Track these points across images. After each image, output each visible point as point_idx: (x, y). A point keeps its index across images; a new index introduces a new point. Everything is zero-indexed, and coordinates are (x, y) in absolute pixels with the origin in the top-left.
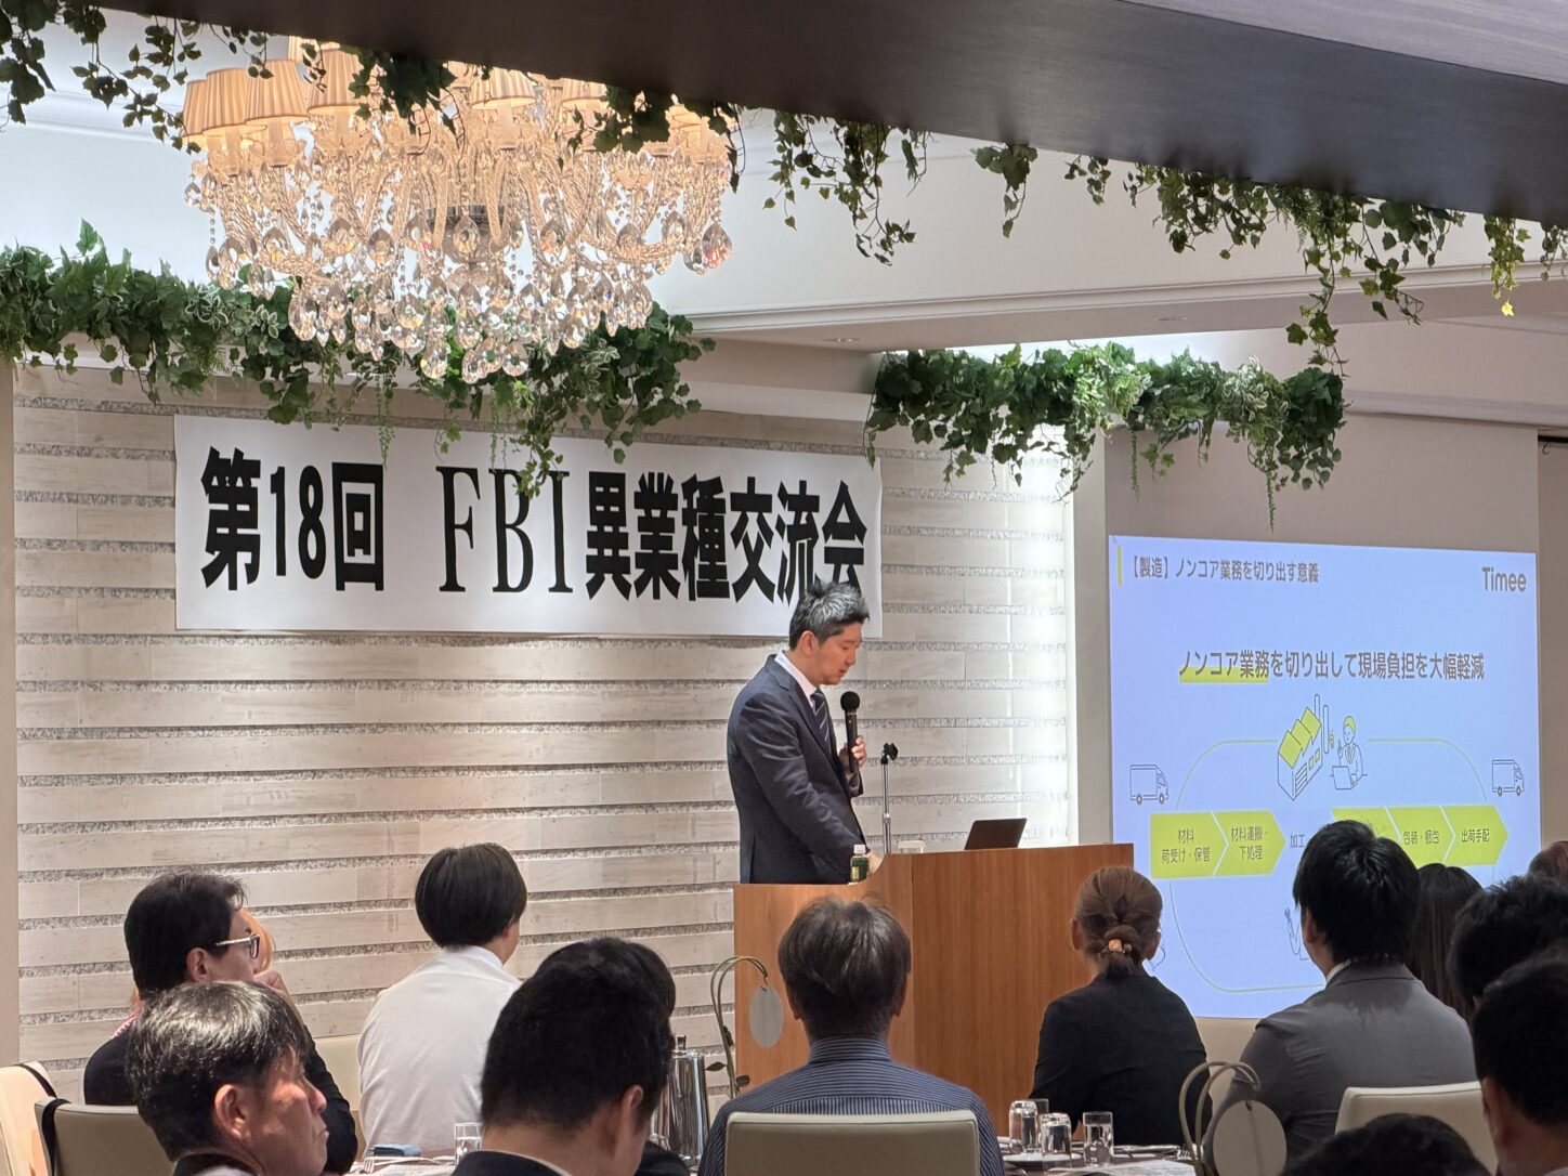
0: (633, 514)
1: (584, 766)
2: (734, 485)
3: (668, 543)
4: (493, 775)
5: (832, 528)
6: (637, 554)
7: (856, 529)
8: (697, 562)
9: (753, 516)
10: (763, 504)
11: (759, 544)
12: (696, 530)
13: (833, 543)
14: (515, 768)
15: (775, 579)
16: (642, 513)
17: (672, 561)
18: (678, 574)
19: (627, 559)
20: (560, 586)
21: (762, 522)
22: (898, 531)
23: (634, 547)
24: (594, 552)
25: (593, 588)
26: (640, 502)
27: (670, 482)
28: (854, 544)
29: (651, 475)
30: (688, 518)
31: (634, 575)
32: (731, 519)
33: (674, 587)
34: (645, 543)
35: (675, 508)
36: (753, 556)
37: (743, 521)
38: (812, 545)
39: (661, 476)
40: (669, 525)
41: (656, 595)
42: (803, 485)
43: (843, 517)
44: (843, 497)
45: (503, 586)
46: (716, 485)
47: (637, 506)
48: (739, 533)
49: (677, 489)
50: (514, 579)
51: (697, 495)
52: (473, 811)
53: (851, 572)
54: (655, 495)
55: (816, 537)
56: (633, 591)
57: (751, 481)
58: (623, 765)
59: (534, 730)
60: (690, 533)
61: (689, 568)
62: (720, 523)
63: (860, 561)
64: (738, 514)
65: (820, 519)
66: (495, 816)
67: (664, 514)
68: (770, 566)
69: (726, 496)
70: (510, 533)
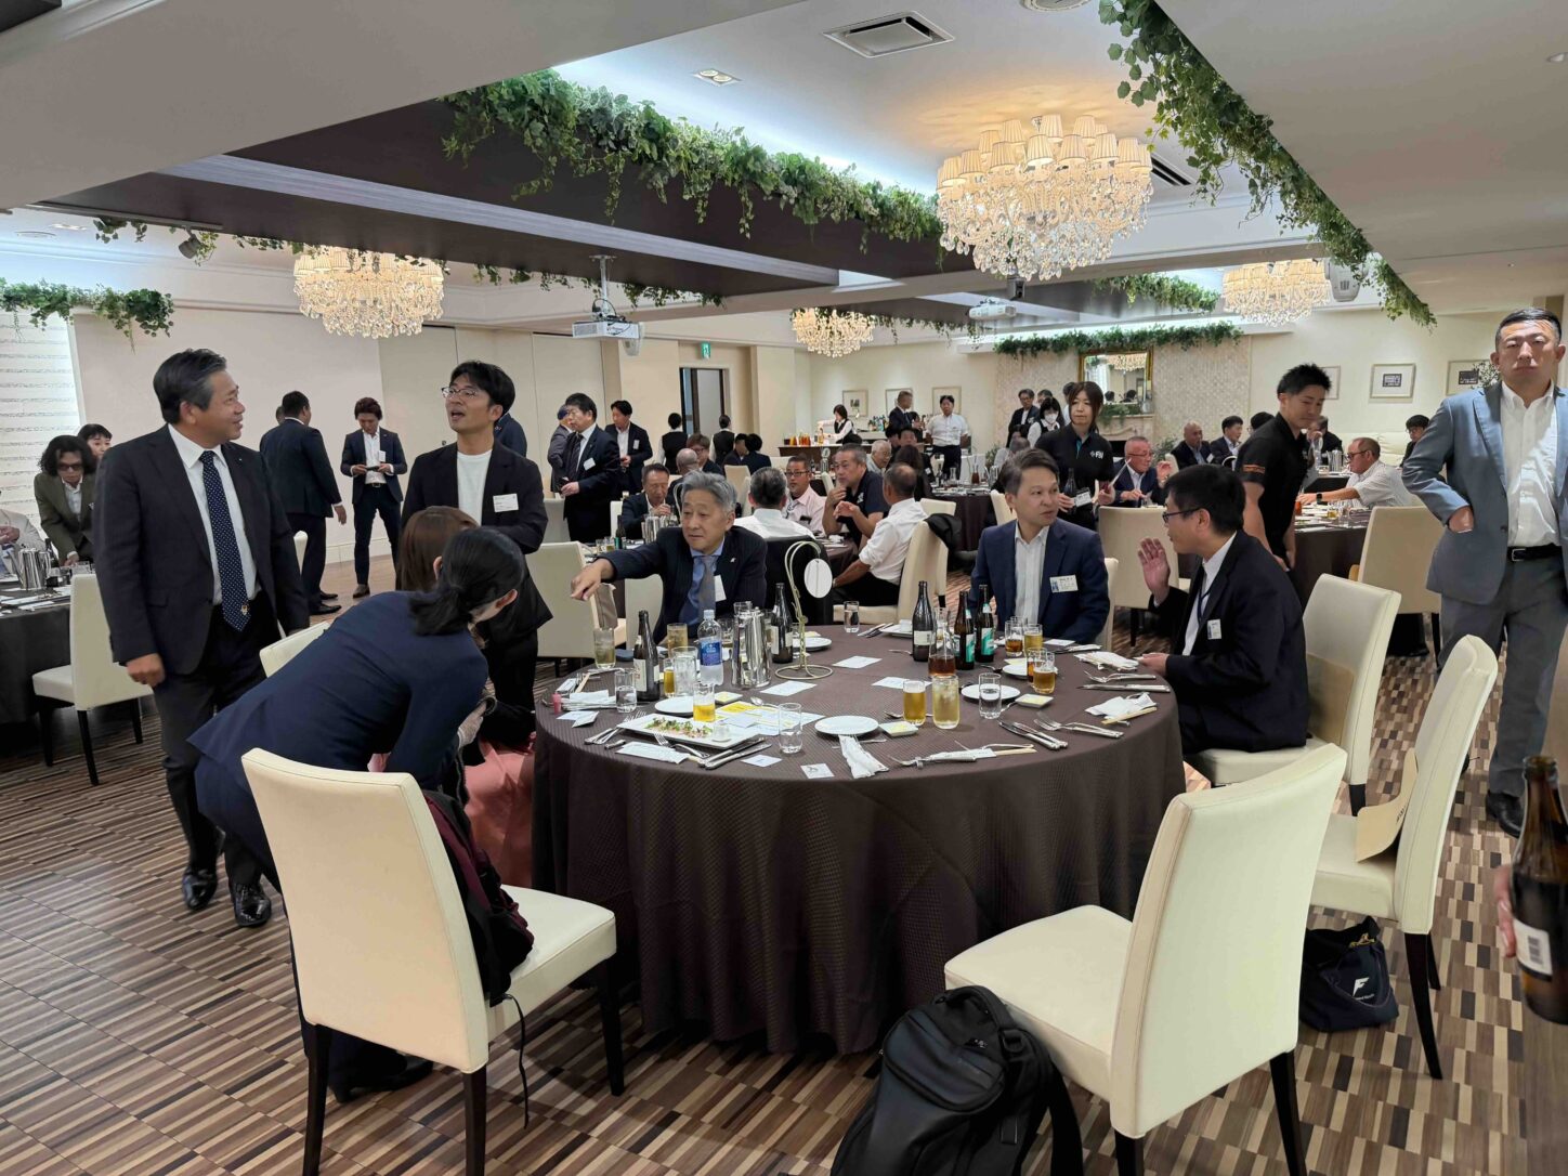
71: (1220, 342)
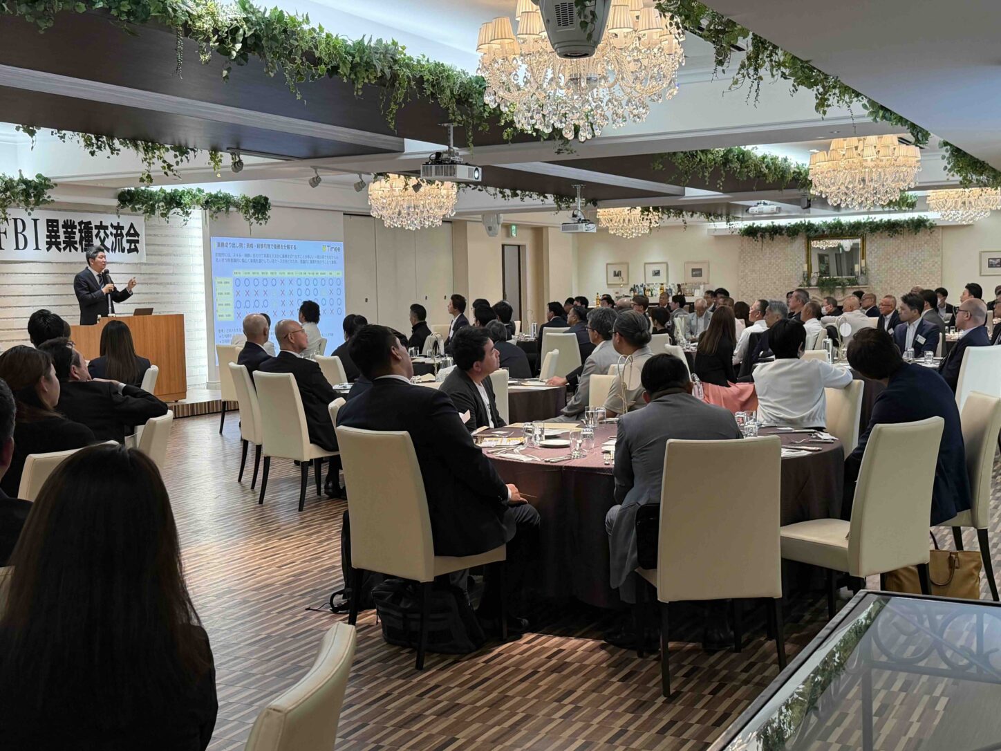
0: (61, 230)
1: (47, 295)
2: (95, 222)
3: (74, 238)
4: (17, 297)
5: (128, 234)
6: (64, 241)
7: (136, 234)
8: (84, 243)
9: (102, 231)
10: (106, 228)
11: (104, 238)
12: (83, 234)
13: (129, 238)
14: (24, 296)
15: (110, 247)
16: (65, 230)
17: (76, 242)
18: (78, 246)
19: (60, 242)
20: (37, 248)
21: (105, 232)
22: (150, 235)
23: (62, 238)
24: (49, 240)
25: (48, 249)
26: (63, 227)
27: (74, 222)
28: (136, 238)
29: (67, 220)
30: (80, 231)
31: (62, 246)
32: (95, 232)
33: (76, 249)
34: (66, 237)
35: (76, 228)
36: (103, 242)
37: (99, 232)
38: (122, 239)
39: (71, 221)
40: (75, 233)
41: (70, 251)
42: (118, 223)
43: (132, 231)
44: (132, 226)
45: (17, 248)
46: (90, 223)
47: (63, 228)
48: (97, 235)
49: (76, 224)
50: (21, 245)
51: (83, 225)
52: (10, 307)
53: (135, 246)
54: (69, 225)
55: (123, 236)
56: (62, 250)
57: (101, 222)
58: (61, 295)
59: (30, 286)
60: (81, 236)
61: (81, 243)
62: (91, 233)
63: (138, 243)
64: (97, 231)
65: (124, 232)
66: (18, 308)
67: (72, 230)
68: (108, 243)
69: (93, 225)
70: (19, 235)
71: (919, 232)
